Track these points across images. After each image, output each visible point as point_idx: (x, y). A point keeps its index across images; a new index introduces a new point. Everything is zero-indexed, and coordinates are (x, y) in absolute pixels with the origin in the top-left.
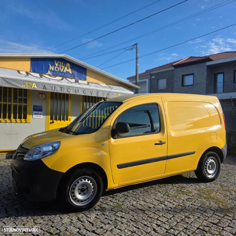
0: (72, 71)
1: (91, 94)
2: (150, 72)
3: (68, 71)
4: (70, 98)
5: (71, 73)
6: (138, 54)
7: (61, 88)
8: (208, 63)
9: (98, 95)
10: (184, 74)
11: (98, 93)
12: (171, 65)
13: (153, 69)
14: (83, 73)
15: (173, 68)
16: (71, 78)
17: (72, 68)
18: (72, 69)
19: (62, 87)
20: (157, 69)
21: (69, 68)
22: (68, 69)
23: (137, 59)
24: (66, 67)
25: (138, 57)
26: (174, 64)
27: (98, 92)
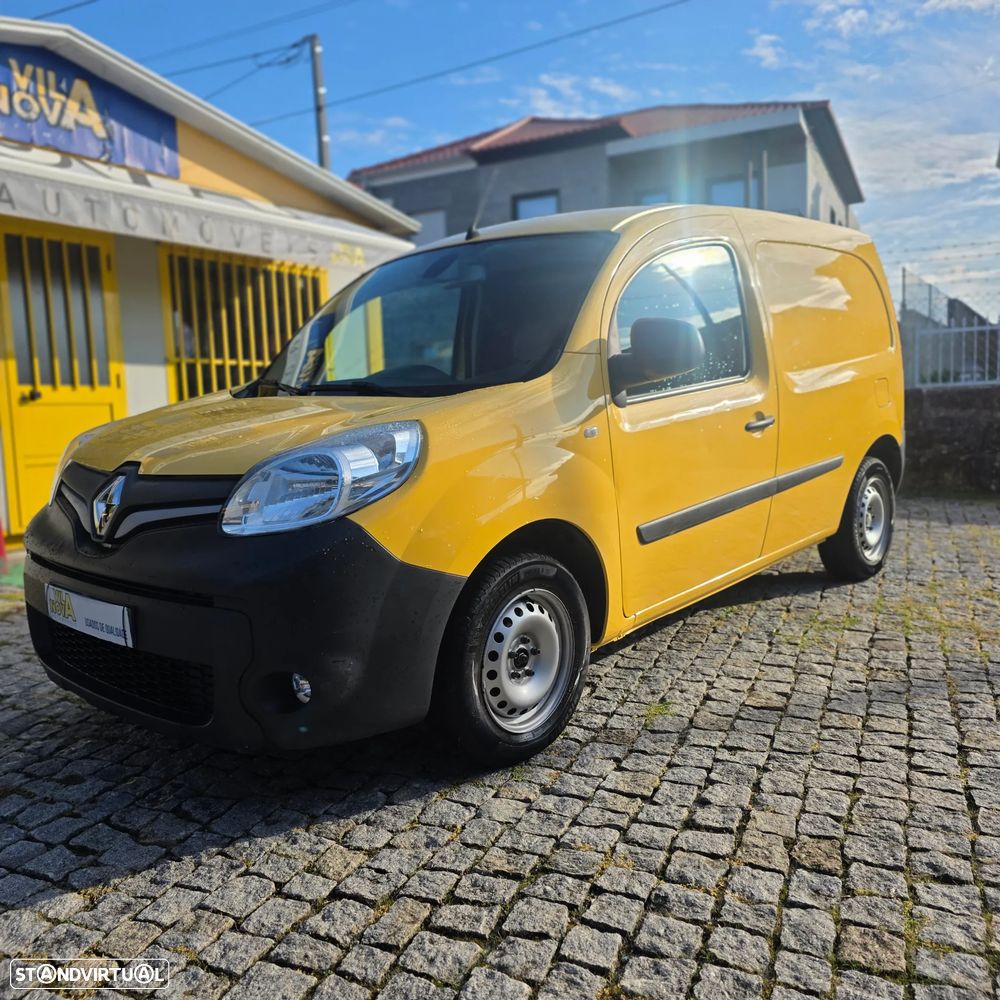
0: (104, 123)
1: (238, 244)
2: (370, 178)
3: (84, 119)
4: (109, 267)
5: (101, 133)
6: (322, 86)
7: (88, 204)
8: (614, 148)
9: (268, 252)
10: (520, 189)
11: (266, 238)
12: (463, 149)
13: (380, 166)
14: (163, 141)
15: (471, 165)
16: (104, 159)
17: (103, 109)
18: (106, 113)
19: (93, 197)
20: (402, 165)
21: (91, 108)
22: (83, 107)
23: (319, 109)
24: (76, 100)
25: (323, 102)
26: (477, 146)
27: (268, 235)
